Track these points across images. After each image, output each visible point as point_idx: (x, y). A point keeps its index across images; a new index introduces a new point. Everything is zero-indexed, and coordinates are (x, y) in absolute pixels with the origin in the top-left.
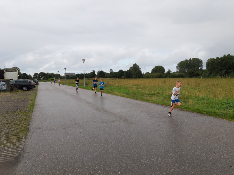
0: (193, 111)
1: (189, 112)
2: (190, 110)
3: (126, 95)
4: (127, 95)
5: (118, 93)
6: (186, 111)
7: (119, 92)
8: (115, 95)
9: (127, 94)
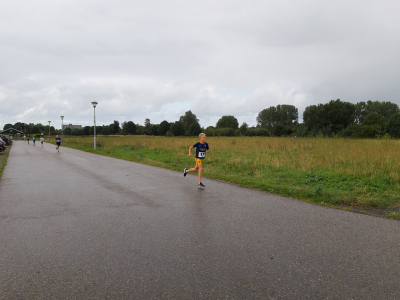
0: (256, 188)
1: (251, 190)
2: (252, 186)
3: (164, 164)
4: (166, 164)
5: (151, 160)
6: (247, 187)
7: (154, 160)
8: (146, 163)
9: (167, 162)
